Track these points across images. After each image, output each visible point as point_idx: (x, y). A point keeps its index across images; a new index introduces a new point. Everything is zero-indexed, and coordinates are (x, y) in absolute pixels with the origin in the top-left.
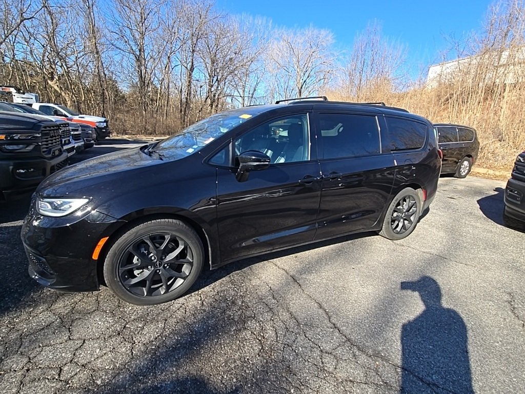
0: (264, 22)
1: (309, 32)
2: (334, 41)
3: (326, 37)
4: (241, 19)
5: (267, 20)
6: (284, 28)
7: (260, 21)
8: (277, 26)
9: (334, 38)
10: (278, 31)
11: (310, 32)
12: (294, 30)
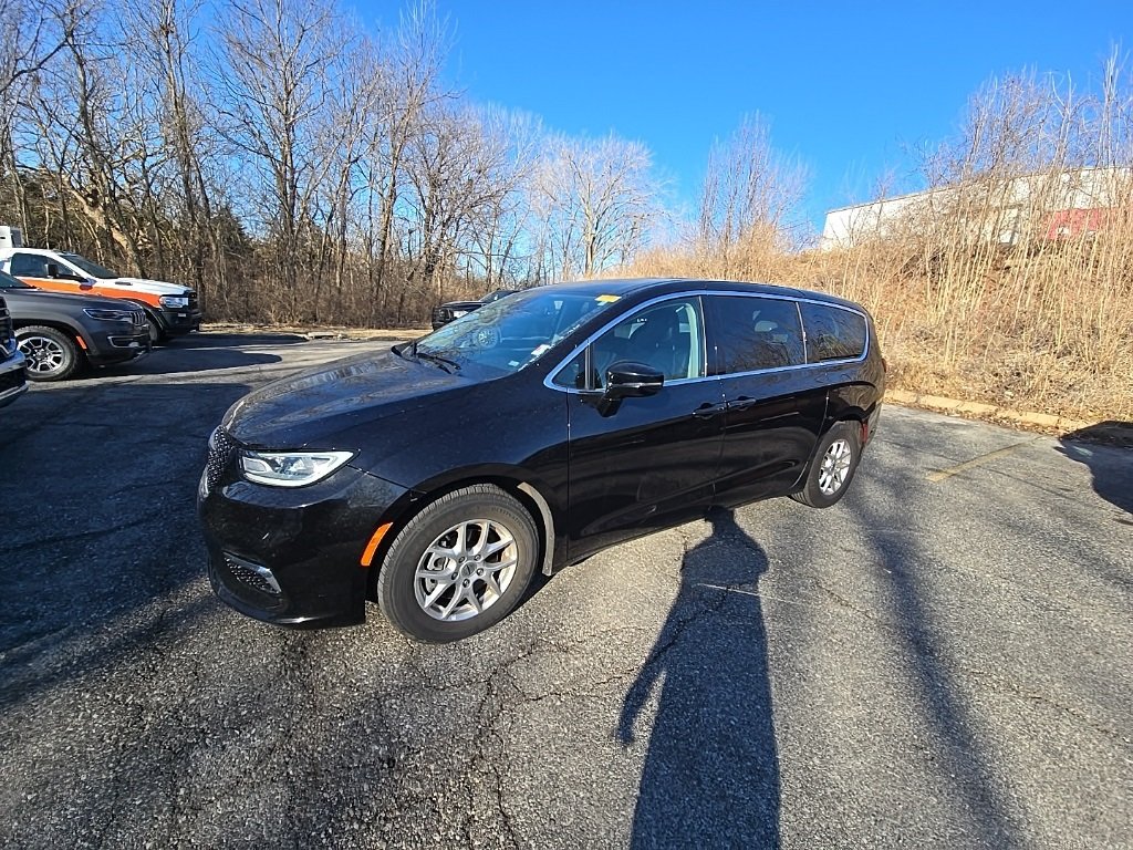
0: (528, 122)
1: (607, 143)
2: (651, 164)
3: (637, 155)
4: (486, 113)
5: (533, 119)
6: (563, 135)
7: (520, 119)
8: (551, 130)
9: (653, 159)
10: (553, 139)
11: (609, 146)
12: (581, 141)
